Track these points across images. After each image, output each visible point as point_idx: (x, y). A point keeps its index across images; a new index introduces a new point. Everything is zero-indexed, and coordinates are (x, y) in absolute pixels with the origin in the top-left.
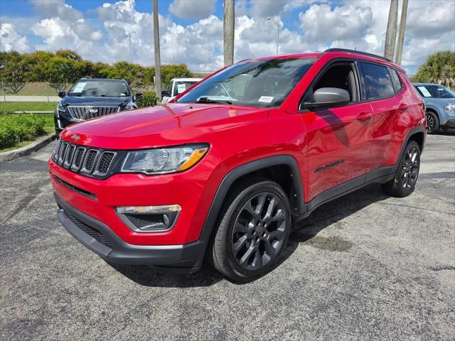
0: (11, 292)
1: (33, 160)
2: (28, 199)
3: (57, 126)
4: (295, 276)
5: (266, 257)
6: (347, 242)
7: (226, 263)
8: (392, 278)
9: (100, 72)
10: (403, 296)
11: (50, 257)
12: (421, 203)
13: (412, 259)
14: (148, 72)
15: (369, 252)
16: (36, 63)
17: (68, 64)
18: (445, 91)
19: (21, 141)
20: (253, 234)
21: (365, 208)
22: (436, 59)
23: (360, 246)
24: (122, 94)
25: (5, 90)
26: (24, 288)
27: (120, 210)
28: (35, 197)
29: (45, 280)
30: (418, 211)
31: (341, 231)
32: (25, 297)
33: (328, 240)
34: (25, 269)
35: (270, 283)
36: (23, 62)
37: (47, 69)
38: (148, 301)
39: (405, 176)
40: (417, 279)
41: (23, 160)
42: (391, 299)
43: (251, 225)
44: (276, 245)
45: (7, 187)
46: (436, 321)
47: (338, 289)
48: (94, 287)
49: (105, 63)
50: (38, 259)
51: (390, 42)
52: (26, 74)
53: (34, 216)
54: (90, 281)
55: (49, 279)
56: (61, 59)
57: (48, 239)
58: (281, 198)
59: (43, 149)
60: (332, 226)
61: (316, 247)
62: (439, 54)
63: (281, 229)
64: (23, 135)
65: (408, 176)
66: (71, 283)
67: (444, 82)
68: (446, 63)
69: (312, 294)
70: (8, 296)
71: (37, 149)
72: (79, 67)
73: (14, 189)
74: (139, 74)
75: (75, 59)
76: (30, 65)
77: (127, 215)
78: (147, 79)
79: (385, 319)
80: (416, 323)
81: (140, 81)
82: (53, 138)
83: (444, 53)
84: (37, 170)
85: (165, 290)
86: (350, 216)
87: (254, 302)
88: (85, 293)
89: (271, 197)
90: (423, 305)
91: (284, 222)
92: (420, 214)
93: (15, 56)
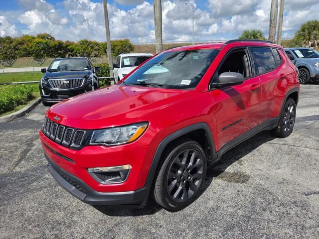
0: (21, 224)
1: (27, 120)
2: (26, 151)
3: (42, 93)
4: (211, 203)
5: (191, 192)
6: (246, 176)
7: (163, 200)
8: (278, 202)
9: (68, 48)
10: (285, 217)
11: (44, 196)
12: (297, 142)
13: (291, 187)
14: (102, 46)
15: (262, 182)
16: (24, 44)
17: (46, 43)
18: (313, 53)
19: (18, 105)
20: (181, 178)
21: (258, 148)
22: (307, 27)
23: (255, 178)
24: (85, 68)
25: (3, 64)
26: (29, 221)
27: (90, 170)
28: (30, 150)
29: (42, 214)
30: (295, 148)
31: (242, 167)
32: (30, 227)
33: (233, 174)
34: (28, 206)
35: (194, 210)
36: (14, 43)
37: (31, 48)
38: (113, 228)
39: (285, 123)
40: (294, 202)
41: (20, 120)
42: (276, 219)
43: (179, 172)
44: (197, 183)
45: (11, 142)
46: (307, 235)
47: (241, 213)
48: (75, 218)
49: (71, 41)
50: (37, 198)
51: (273, 18)
52: (16, 52)
53: (32, 164)
54: (73, 213)
55: (45, 213)
56: (41, 40)
57: (42, 182)
58: (199, 151)
59: (33, 110)
60: (235, 163)
61: (225, 180)
62: (309, 23)
63: (200, 172)
64: (19, 101)
65: (288, 123)
66: (60, 216)
67: (313, 43)
68: (314, 29)
69: (223, 218)
70: (18, 227)
71: (29, 111)
72: (53, 45)
73: (15, 144)
74: (96, 47)
75: (50, 39)
76: (20, 46)
77: (95, 173)
78: (101, 51)
79: (273, 235)
80: (294, 237)
81: (97, 52)
82: (39, 102)
83: (313, 22)
84: (30, 128)
85: (124, 218)
86: (248, 155)
87: (184, 225)
88: (70, 223)
89: (192, 152)
90: (298, 223)
91: (202, 167)
92: (296, 151)
93: (8, 39)
